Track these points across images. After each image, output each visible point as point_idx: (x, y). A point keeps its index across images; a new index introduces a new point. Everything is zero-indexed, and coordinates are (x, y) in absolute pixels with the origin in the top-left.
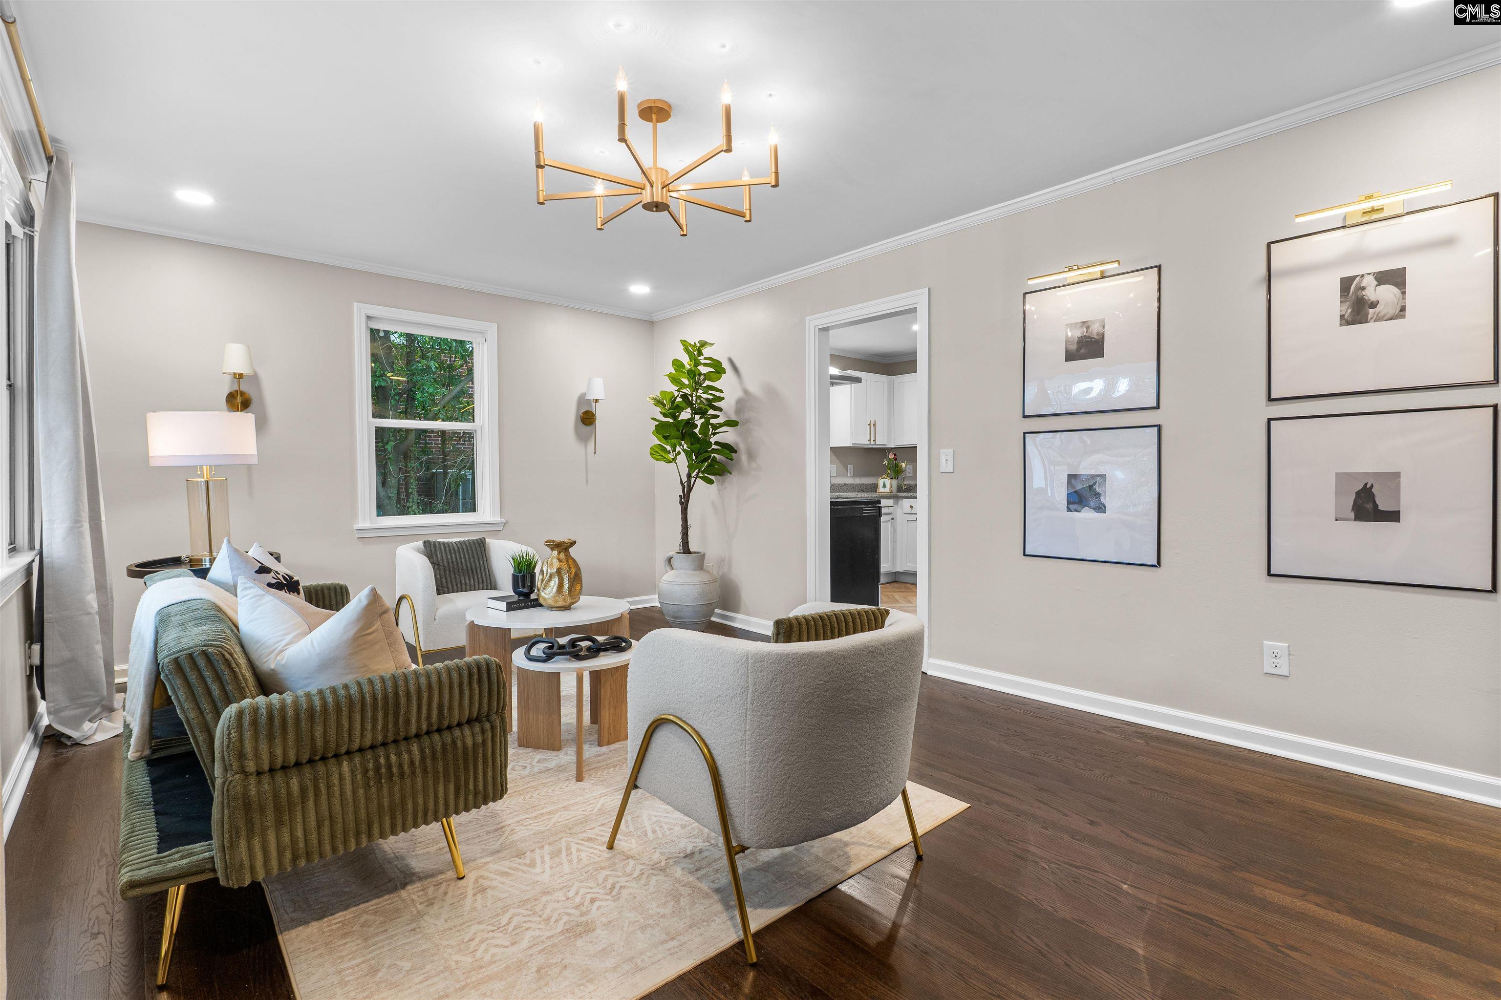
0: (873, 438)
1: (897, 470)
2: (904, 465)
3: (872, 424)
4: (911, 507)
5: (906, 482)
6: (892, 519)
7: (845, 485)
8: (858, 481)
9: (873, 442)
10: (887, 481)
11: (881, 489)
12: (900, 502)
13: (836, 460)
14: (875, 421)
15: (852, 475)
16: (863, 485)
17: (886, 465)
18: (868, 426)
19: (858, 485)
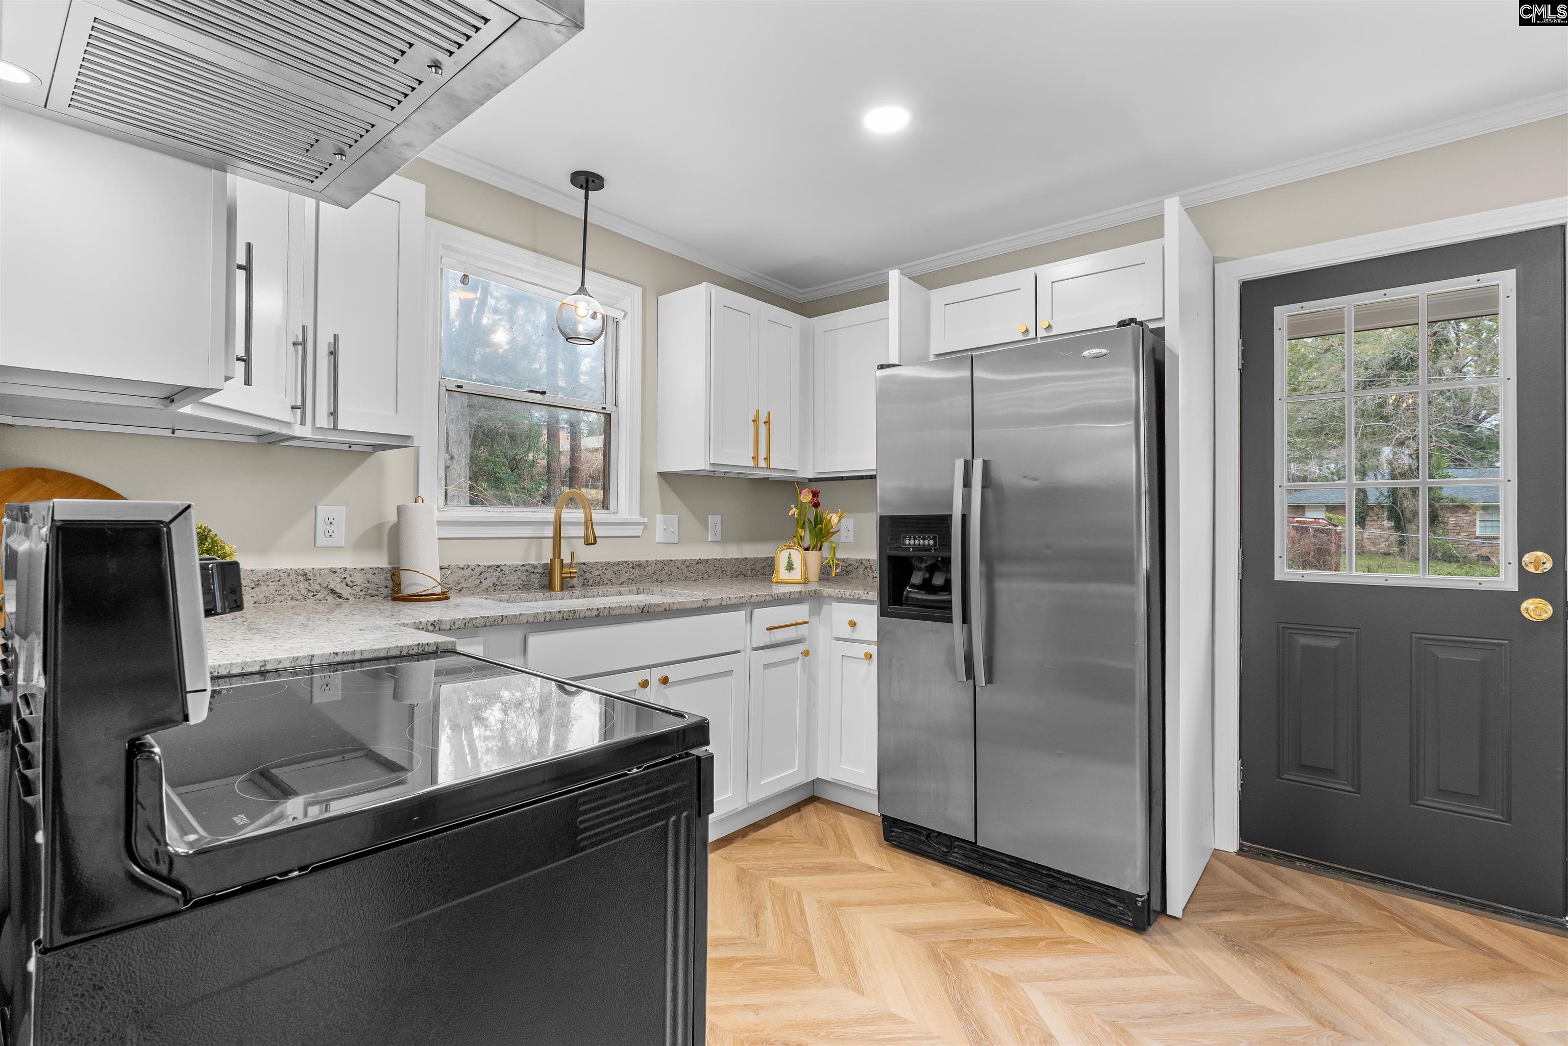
0: (762, 454)
1: (821, 530)
2: (835, 518)
3: (763, 419)
4: (853, 624)
5: (840, 555)
6: (806, 653)
7: (699, 562)
8: (733, 552)
9: (762, 464)
10: (797, 556)
11: (782, 573)
12: (825, 608)
13: (674, 500)
14: (769, 413)
15: (719, 539)
16: (743, 562)
17: (796, 517)
18: (752, 425)
19: (733, 562)
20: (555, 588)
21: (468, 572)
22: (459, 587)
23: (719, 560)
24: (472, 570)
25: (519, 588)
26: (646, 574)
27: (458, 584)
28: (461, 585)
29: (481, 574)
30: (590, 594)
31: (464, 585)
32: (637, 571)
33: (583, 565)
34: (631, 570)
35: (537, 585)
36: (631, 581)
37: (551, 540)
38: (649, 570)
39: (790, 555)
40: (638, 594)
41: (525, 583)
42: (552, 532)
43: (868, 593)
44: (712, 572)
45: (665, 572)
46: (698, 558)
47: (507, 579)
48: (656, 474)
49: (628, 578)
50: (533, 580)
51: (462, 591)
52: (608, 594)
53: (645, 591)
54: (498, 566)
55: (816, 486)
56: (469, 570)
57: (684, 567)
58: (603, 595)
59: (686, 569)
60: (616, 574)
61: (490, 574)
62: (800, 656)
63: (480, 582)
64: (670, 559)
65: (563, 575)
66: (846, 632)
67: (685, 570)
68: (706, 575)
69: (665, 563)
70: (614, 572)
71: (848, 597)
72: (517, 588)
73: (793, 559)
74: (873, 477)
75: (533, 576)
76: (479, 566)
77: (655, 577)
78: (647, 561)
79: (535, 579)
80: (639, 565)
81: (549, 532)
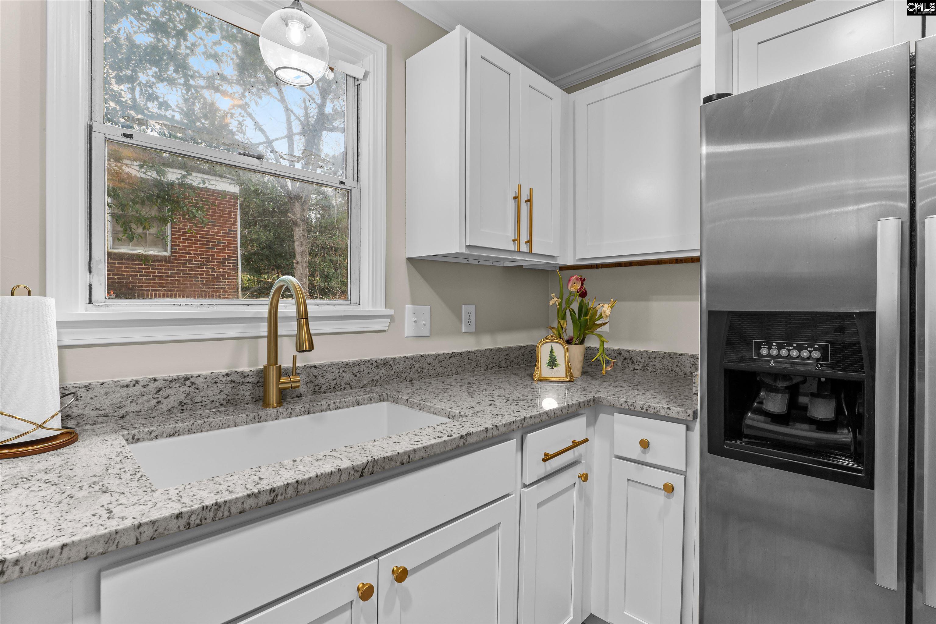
0: (524, 237)
1: (586, 321)
2: (604, 308)
3: (524, 196)
4: (645, 444)
6: (582, 476)
7: (453, 355)
8: (487, 343)
9: (524, 248)
10: (559, 350)
11: (544, 370)
12: (603, 417)
13: (425, 289)
14: (531, 190)
15: (474, 330)
16: (498, 353)
17: (558, 307)
18: (512, 202)
19: (487, 353)
20: (269, 403)
21: (134, 391)
22: (121, 412)
23: (474, 352)
24: (144, 387)
25: (222, 405)
26: (392, 373)
27: (120, 408)
28: (125, 409)
29: (158, 391)
30: (317, 408)
31: (130, 408)
32: (382, 371)
33: (313, 369)
34: (375, 370)
35: (248, 398)
36: (375, 382)
37: (266, 340)
38: (396, 368)
39: (552, 349)
40: (381, 401)
41: (229, 398)
42: (266, 330)
43: (669, 408)
44: (466, 366)
45: (415, 369)
46: (451, 352)
47: (202, 394)
48: (404, 262)
49: (371, 379)
50: (243, 392)
51: (127, 418)
52: (341, 406)
53: (389, 397)
54: (187, 379)
55: (583, 273)
56: (138, 387)
57: (435, 362)
58: (334, 407)
59: (439, 365)
60: (356, 376)
61: (174, 390)
62: (577, 480)
63: (158, 402)
64: (421, 354)
65: (281, 386)
66: (636, 452)
67: (437, 366)
68: (460, 369)
69: (415, 359)
70: (353, 374)
71: (639, 409)
72: (218, 404)
73: (556, 353)
74: (697, 260)
75: (242, 387)
76: (155, 380)
77: (404, 376)
78: (394, 359)
79: (246, 392)
80: (385, 363)
81: (264, 329)
